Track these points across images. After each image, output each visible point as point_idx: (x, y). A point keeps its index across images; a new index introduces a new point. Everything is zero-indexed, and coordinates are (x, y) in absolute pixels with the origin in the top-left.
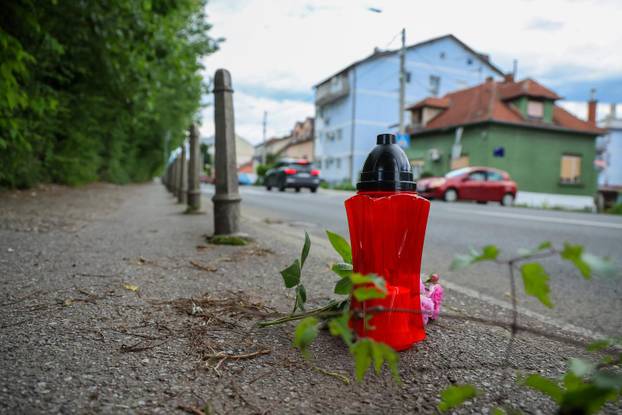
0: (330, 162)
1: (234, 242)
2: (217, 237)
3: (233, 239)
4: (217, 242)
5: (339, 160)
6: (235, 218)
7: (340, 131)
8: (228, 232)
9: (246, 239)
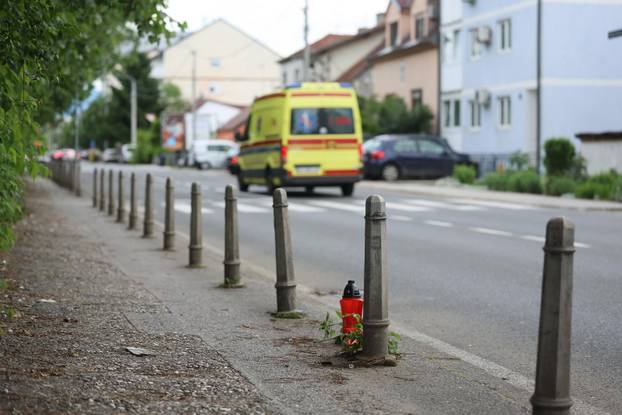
0: (481, 104)
1: (293, 317)
2: (280, 313)
3: (292, 314)
4: (281, 317)
5: (505, 101)
6: (293, 299)
7: (505, 23)
8: (288, 309)
9: (301, 314)
